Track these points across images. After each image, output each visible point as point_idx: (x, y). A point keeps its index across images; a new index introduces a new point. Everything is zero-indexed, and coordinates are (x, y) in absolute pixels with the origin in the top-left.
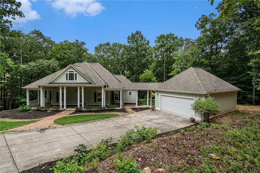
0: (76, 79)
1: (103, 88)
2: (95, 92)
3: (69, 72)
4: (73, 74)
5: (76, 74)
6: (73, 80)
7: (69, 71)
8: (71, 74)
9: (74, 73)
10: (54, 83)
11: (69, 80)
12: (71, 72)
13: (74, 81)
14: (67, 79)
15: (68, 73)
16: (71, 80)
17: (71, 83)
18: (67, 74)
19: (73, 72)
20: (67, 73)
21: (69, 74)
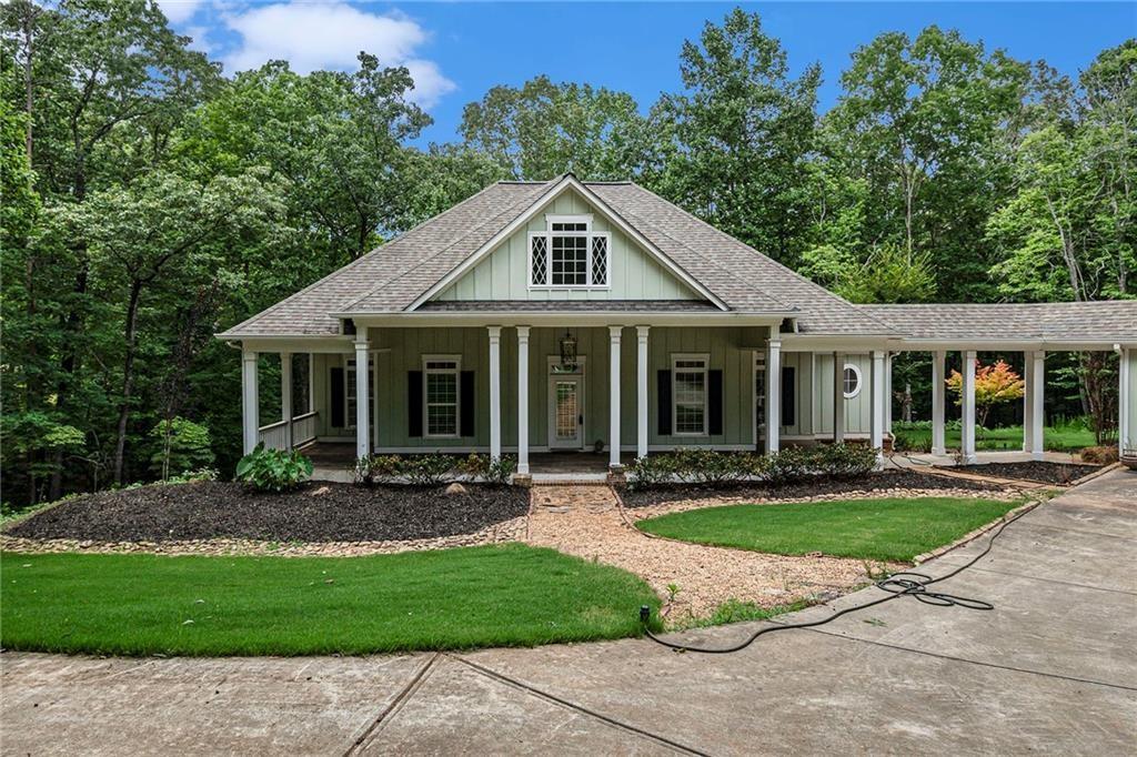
0: (600, 278)
1: (775, 334)
2: (662, 367)
3: (557, 227)
4: (582, 242)
5: (600, 243)
6: (582, 280)
7: (552, 219)
8: (569, 241)
9: (590, 234)
10: (458, 305)
11: (557, 280)
12: (569, 227)
13: (588, 291)
14: (539, 278)
15: (550, 235)
16: (570, 280)
17: (566, 305)
18: (539, 243)
19: (582, 227)
20: (539, 234)
21: (557, 242)
